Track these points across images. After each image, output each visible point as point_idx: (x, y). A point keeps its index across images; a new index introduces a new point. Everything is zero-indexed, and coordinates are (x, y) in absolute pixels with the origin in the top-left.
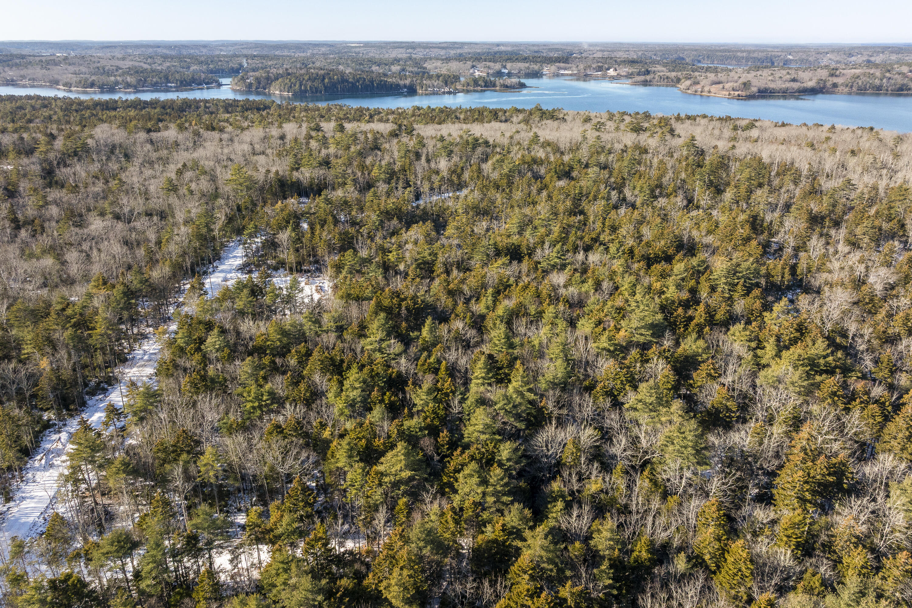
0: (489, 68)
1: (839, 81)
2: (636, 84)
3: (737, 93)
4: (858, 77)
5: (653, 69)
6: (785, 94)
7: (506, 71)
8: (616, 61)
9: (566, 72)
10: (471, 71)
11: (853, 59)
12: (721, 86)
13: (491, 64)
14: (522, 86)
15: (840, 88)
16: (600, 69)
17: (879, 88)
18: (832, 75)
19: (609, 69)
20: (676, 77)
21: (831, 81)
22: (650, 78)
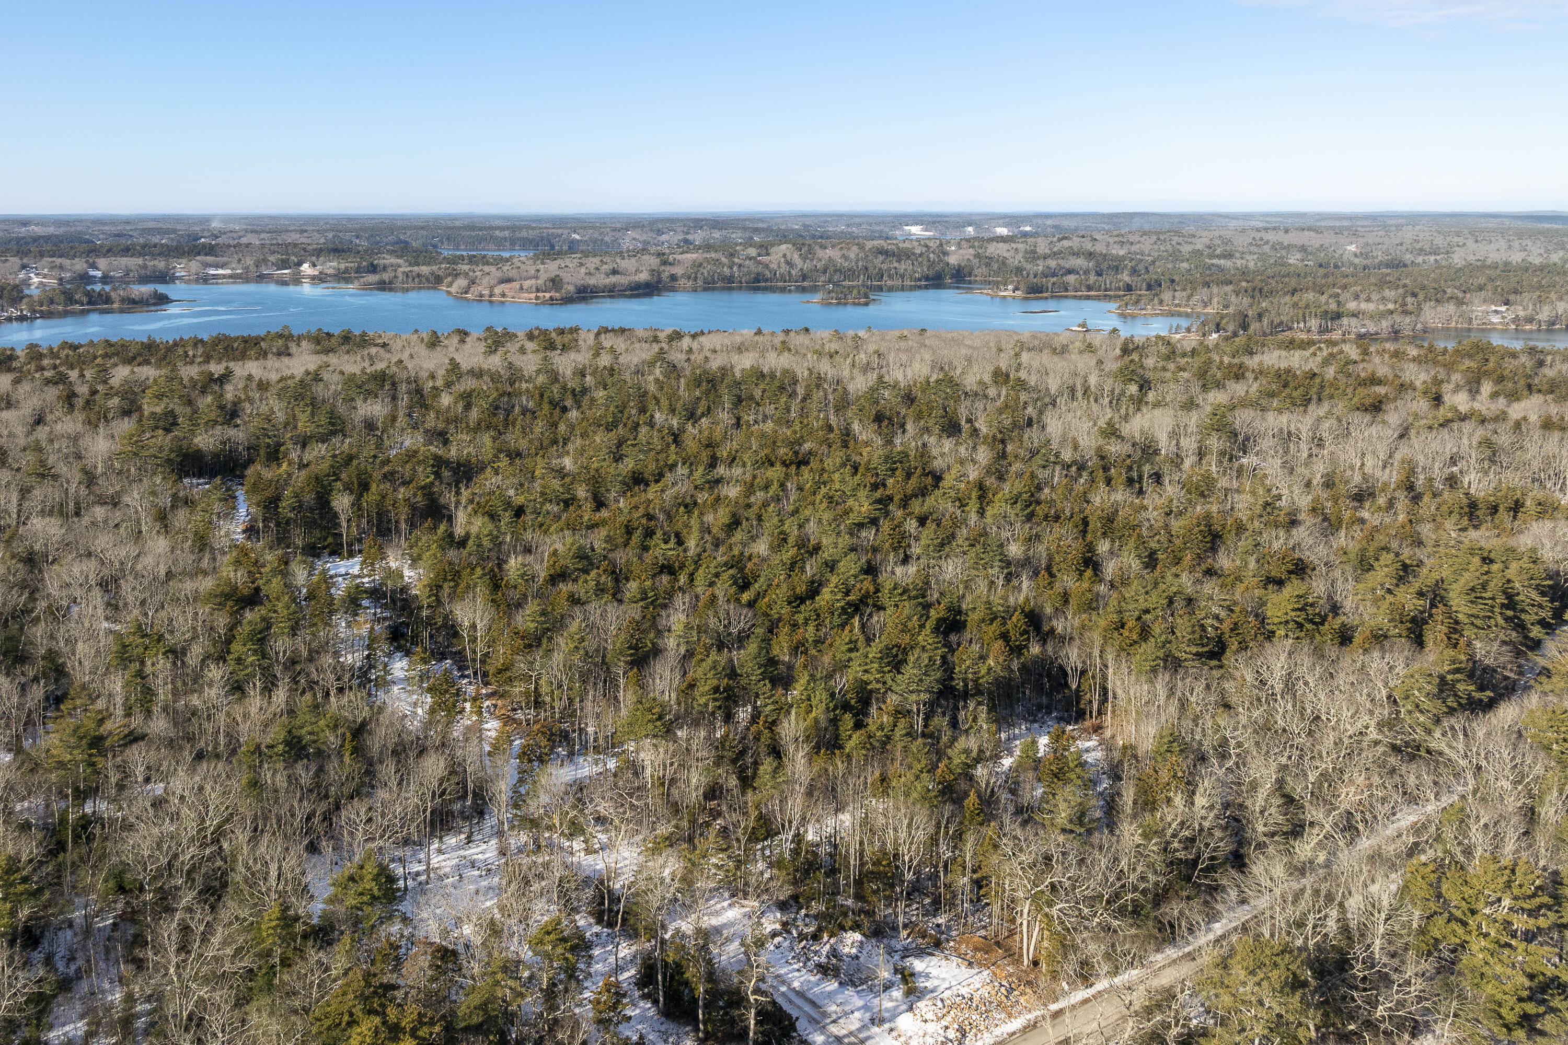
0: (61, 268)
1: (678, 271)
2: (367, 287)
3: (548, 295)
4: (700, 265)
5: (382, 262)
6: (613, 292)
7: (99, 274)
8: (305, 250)
9: (220, 272)
10: (22, 275)
11: (664, 237)
12: (516, 285)
13: (66, 262)
14: (163, 300)
15: (682, 282)
16: (284, 264)
17: (730, 280)
18: (665, 263)
19: (300, 264)
20: (432, 274)
21: (668, 271)
22: (386, 276)
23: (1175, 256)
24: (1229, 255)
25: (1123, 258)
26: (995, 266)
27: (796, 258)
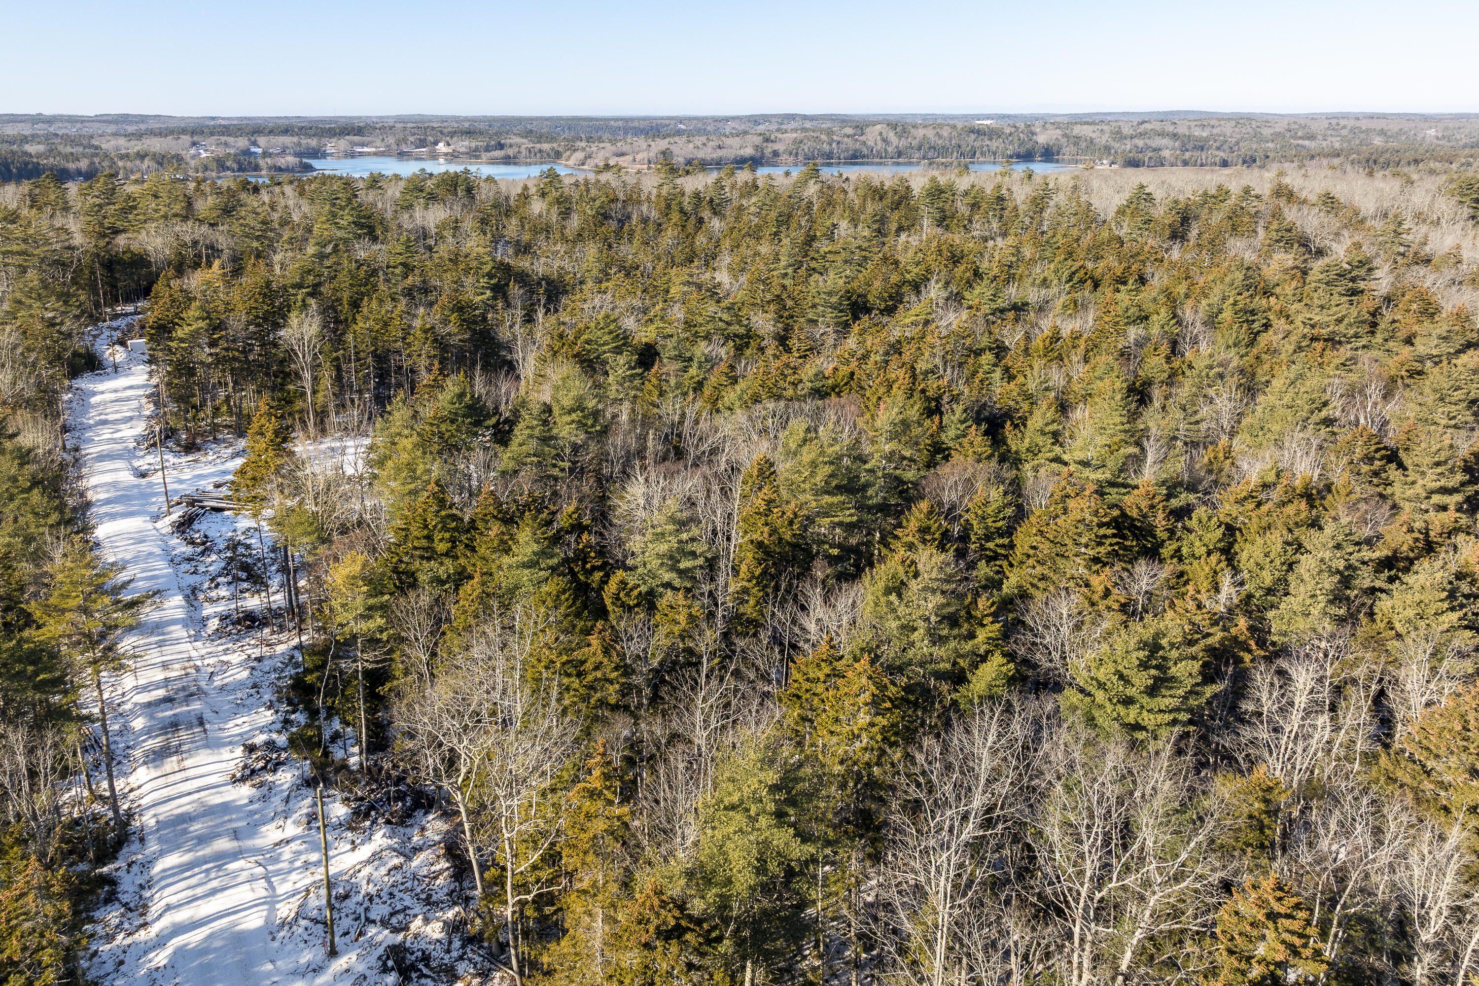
0: (226, 145)
1: (780, 147)
4: (801, 142)
5: (508, 141)
7: (260, 150)
8: (441, 132)
9: (366, 149)
10: (193, 151)
12: (629, 157)
13: (231, 139)
15: (784, 157)
16: (422, 143)
18: (767, 140)
19: (436, 143)
20: (553, 149)
21: (769, 148)
22: (511, 152)
23: (1257, 136)
24: (1312, 137)
25: (1207, 140)
26: (1083, 145)
27: (892, 136)
